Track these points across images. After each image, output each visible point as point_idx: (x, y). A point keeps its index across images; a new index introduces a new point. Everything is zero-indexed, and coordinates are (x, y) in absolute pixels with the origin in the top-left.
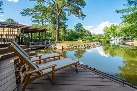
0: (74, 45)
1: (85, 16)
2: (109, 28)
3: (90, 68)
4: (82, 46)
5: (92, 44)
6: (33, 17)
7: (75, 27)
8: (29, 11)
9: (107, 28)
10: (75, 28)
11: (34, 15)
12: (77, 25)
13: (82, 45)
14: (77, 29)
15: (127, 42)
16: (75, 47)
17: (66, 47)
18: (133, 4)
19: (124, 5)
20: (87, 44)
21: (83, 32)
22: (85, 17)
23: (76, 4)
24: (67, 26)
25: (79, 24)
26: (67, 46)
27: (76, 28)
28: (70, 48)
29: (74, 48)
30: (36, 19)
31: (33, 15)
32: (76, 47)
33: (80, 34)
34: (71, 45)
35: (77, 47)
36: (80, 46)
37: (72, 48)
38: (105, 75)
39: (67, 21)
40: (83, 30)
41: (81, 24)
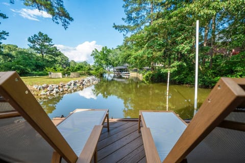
0: (50, 85)
1: (71, 19)
2: (99, 51)
4: (70, 85)
5: (86, 80)
9: (97, 51)
10: (30, 43)
12: (35, 36)
14: (38, 46)
15: (123, 74)
16: (55, 90)
18: (132, 21)
19: (123, 19)
20: (77, 81)
21: (53, 55)
22: (70, 22)
25: (41, 34)
27: (32, 44)
28: (43, 92)
29: (54, 92)
32: (57, 90)
33: (46, 59)
34: (43, 86)
35: (61, 90)
36: (67, 86)
37: (48, 93)
40: (53, 51)
41: (46, 35)
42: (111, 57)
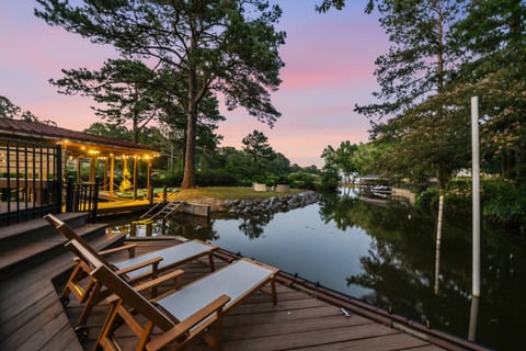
0: (243, 202)
1: (278, 114)
2: (335, 149)
3: (305, 283)
4: (268, 203)
6: (100, 98)
7: (244, 141)
8: (88, 76)
9: (332, 150)
10: (243, 145)
11: (103, 92)
12: (250, 135)
13: (266, 201)
14: (252, 148)
15: (377, 191)
16: (247, 208)
17: (221, 209)
18: (394, 94)
19: (375, 94)
21: (268, 159)
22: (277, 118)
23: (253, 77)
24: (221, 137)
25: (256, 132)
26: (221, 206)
27: (246, 146)
28: (232, 210)
30: (110, 108)
31: (99, 93)
32: (249, 209)
34: (235, 201)
36: (263, 205)
38: (347, 299)
39: (219, 123)
40: (267, 153)
41: (261, 134)
42: (355, 158)
